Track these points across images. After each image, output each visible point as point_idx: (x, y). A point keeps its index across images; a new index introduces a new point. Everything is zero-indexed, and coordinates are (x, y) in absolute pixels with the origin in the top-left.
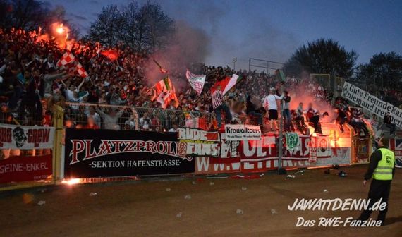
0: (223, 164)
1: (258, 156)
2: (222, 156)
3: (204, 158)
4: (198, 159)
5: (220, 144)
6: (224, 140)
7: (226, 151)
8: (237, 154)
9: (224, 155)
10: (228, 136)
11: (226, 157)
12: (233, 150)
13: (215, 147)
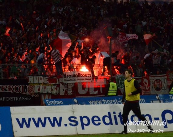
1: (91, 93)
2: (61, 94)
4: (43, 95)
5: (58, 86)
6: (62, 83)
7: (63, 90)
8: (72, 93)
10: (65, 80)
11: (64, 94)
12: (69, 90)
13: (55, 88)
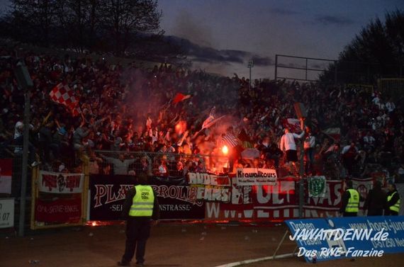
0: (234, 211)
1: (274, 203)
2: (233, 202)
3: (214, 204)
4: (208, 204)
5: (230, 189)
6: (235, 185)
7: (237, 196)
8: (249, 200)
9: (236, 201)
10: (240, 181)
11: (237, 203)
12: (245, 196)
13: (226, 193)
